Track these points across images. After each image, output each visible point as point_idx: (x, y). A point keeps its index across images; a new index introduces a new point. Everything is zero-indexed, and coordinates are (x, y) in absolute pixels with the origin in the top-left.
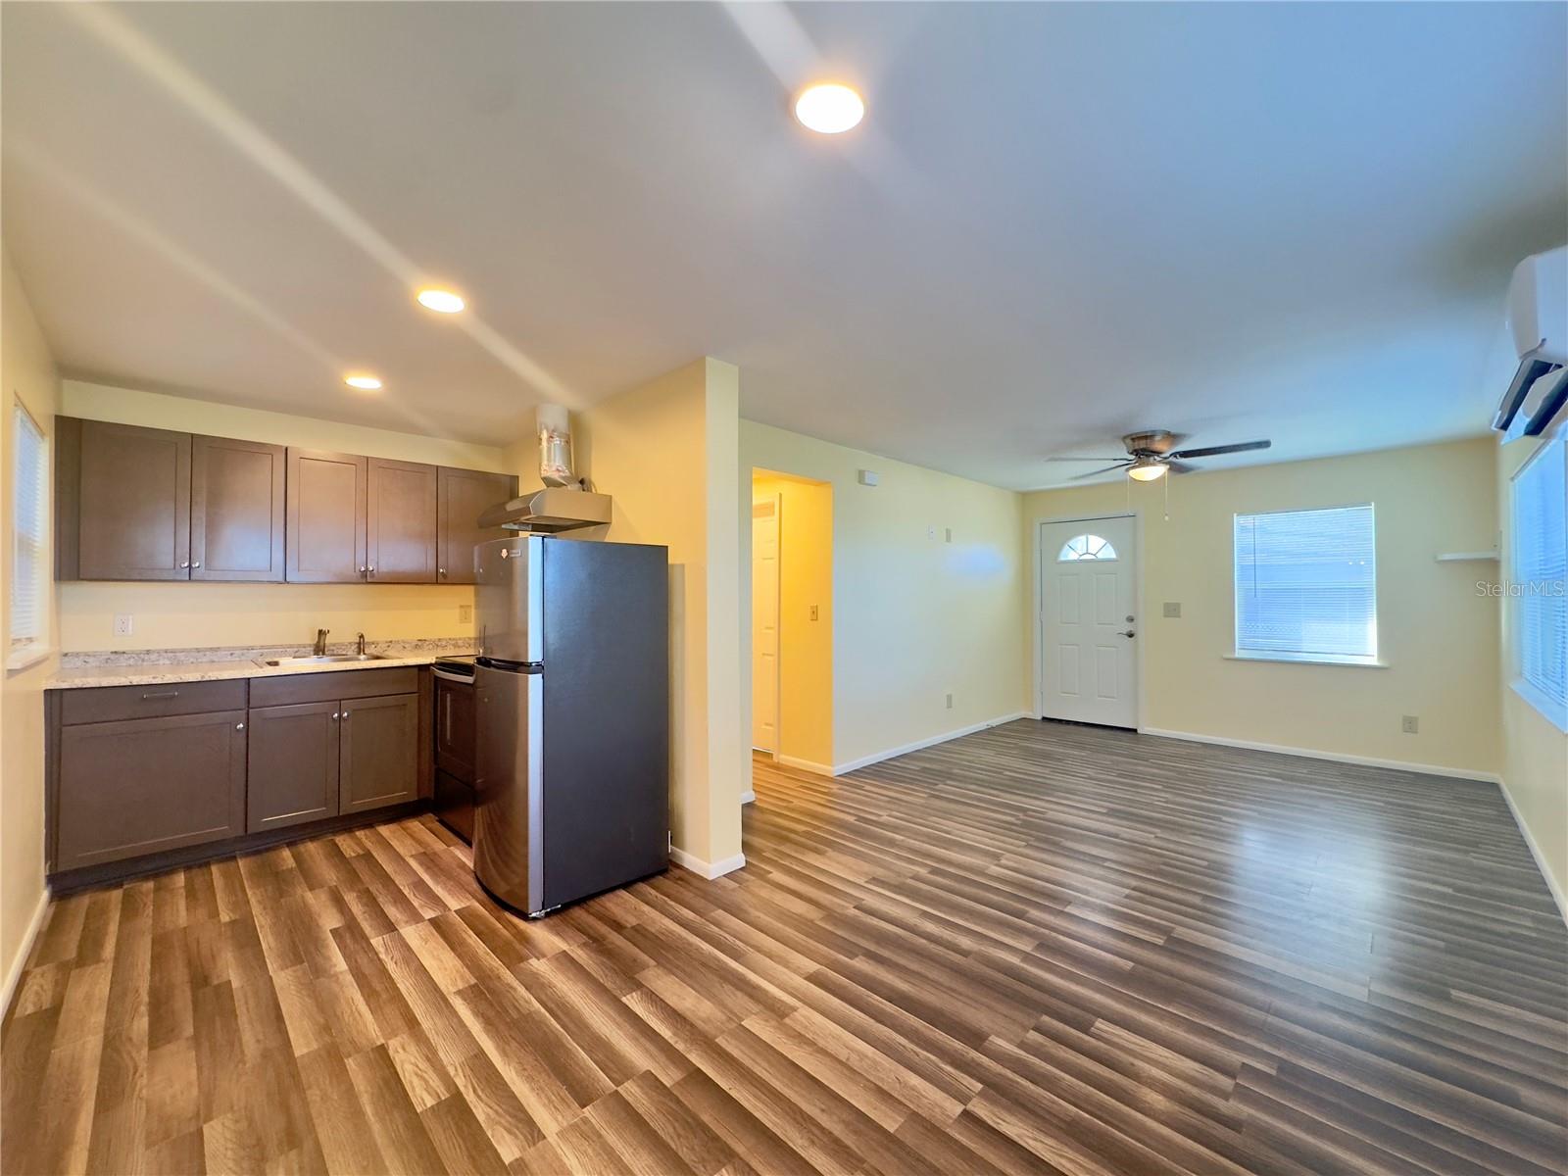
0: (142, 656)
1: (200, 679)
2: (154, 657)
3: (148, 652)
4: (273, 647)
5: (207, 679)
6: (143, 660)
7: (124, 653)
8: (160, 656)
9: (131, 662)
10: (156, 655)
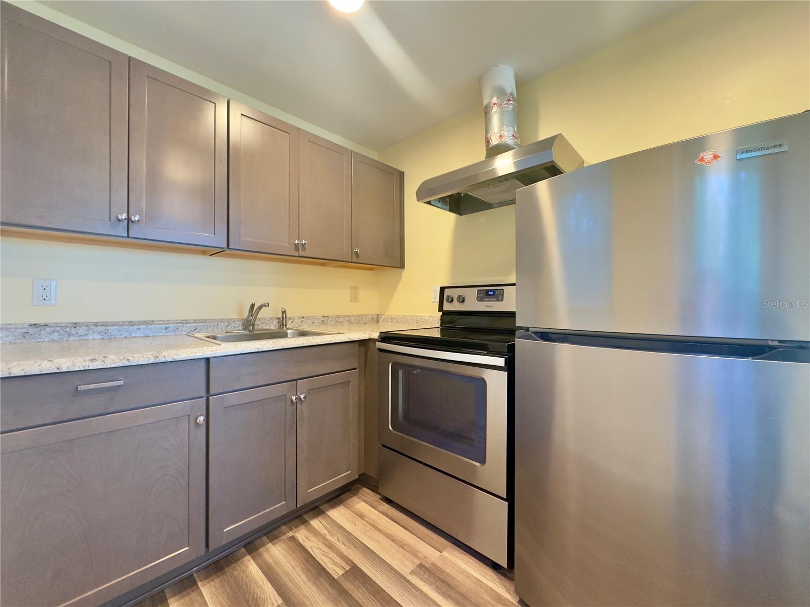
0: (68, 329)
1: (152, 360)
2: (82, 331)
3: (75, 325)
4: (205, 321)
5: (161, 360)
6: (70, 335)
7: (46, 326)
8: (88, 330)
9: (56, 336)
10: (86, 328)
